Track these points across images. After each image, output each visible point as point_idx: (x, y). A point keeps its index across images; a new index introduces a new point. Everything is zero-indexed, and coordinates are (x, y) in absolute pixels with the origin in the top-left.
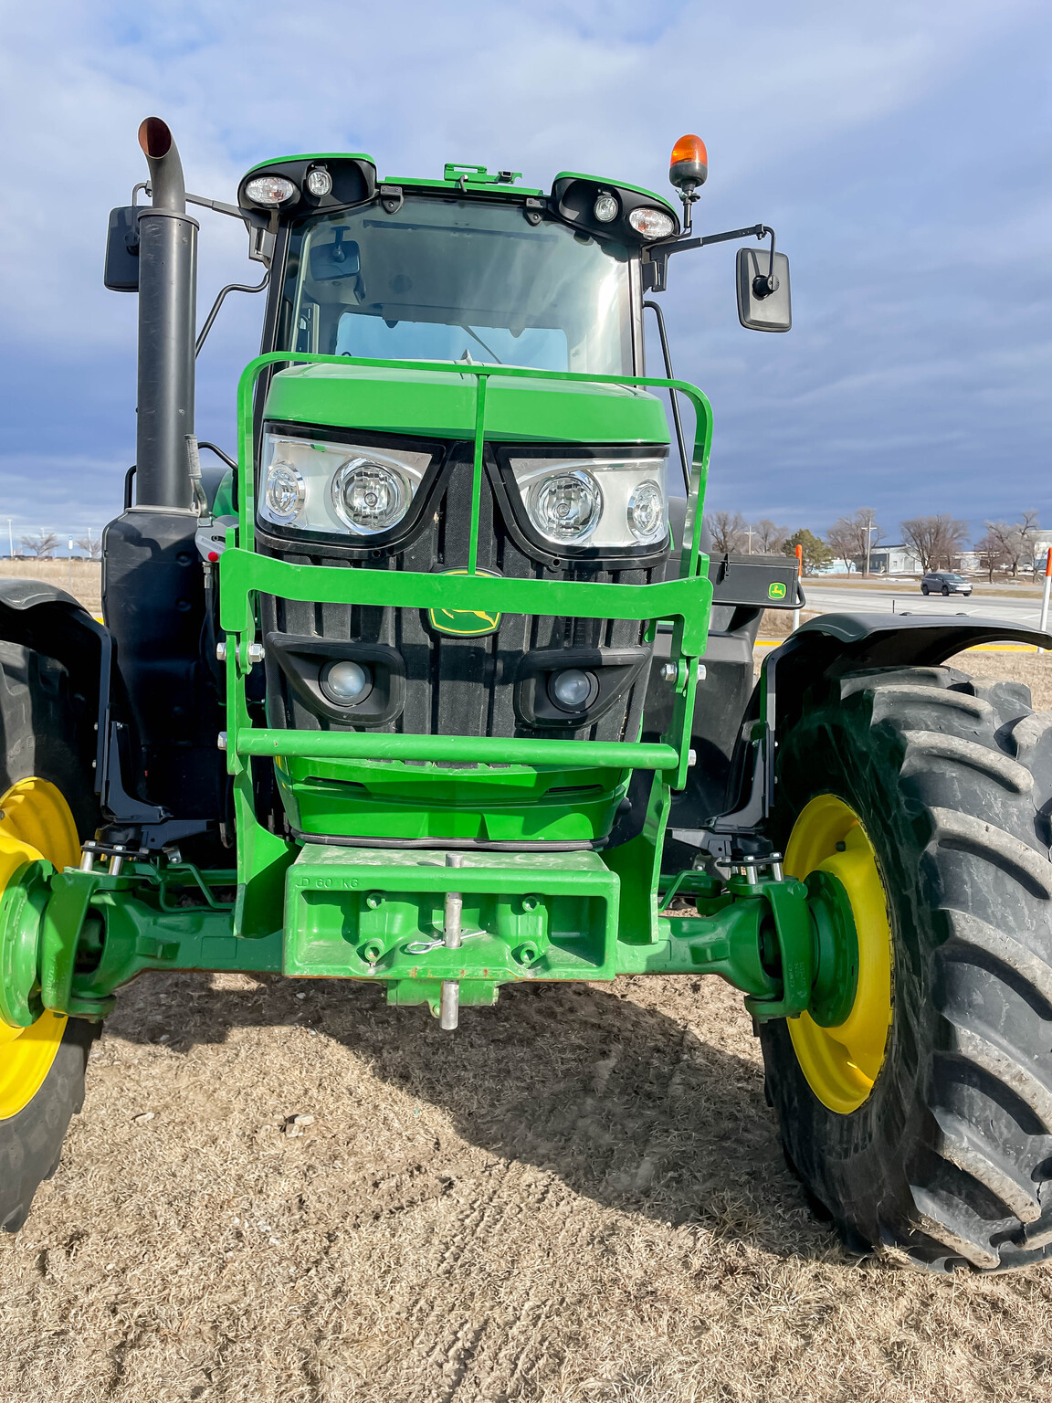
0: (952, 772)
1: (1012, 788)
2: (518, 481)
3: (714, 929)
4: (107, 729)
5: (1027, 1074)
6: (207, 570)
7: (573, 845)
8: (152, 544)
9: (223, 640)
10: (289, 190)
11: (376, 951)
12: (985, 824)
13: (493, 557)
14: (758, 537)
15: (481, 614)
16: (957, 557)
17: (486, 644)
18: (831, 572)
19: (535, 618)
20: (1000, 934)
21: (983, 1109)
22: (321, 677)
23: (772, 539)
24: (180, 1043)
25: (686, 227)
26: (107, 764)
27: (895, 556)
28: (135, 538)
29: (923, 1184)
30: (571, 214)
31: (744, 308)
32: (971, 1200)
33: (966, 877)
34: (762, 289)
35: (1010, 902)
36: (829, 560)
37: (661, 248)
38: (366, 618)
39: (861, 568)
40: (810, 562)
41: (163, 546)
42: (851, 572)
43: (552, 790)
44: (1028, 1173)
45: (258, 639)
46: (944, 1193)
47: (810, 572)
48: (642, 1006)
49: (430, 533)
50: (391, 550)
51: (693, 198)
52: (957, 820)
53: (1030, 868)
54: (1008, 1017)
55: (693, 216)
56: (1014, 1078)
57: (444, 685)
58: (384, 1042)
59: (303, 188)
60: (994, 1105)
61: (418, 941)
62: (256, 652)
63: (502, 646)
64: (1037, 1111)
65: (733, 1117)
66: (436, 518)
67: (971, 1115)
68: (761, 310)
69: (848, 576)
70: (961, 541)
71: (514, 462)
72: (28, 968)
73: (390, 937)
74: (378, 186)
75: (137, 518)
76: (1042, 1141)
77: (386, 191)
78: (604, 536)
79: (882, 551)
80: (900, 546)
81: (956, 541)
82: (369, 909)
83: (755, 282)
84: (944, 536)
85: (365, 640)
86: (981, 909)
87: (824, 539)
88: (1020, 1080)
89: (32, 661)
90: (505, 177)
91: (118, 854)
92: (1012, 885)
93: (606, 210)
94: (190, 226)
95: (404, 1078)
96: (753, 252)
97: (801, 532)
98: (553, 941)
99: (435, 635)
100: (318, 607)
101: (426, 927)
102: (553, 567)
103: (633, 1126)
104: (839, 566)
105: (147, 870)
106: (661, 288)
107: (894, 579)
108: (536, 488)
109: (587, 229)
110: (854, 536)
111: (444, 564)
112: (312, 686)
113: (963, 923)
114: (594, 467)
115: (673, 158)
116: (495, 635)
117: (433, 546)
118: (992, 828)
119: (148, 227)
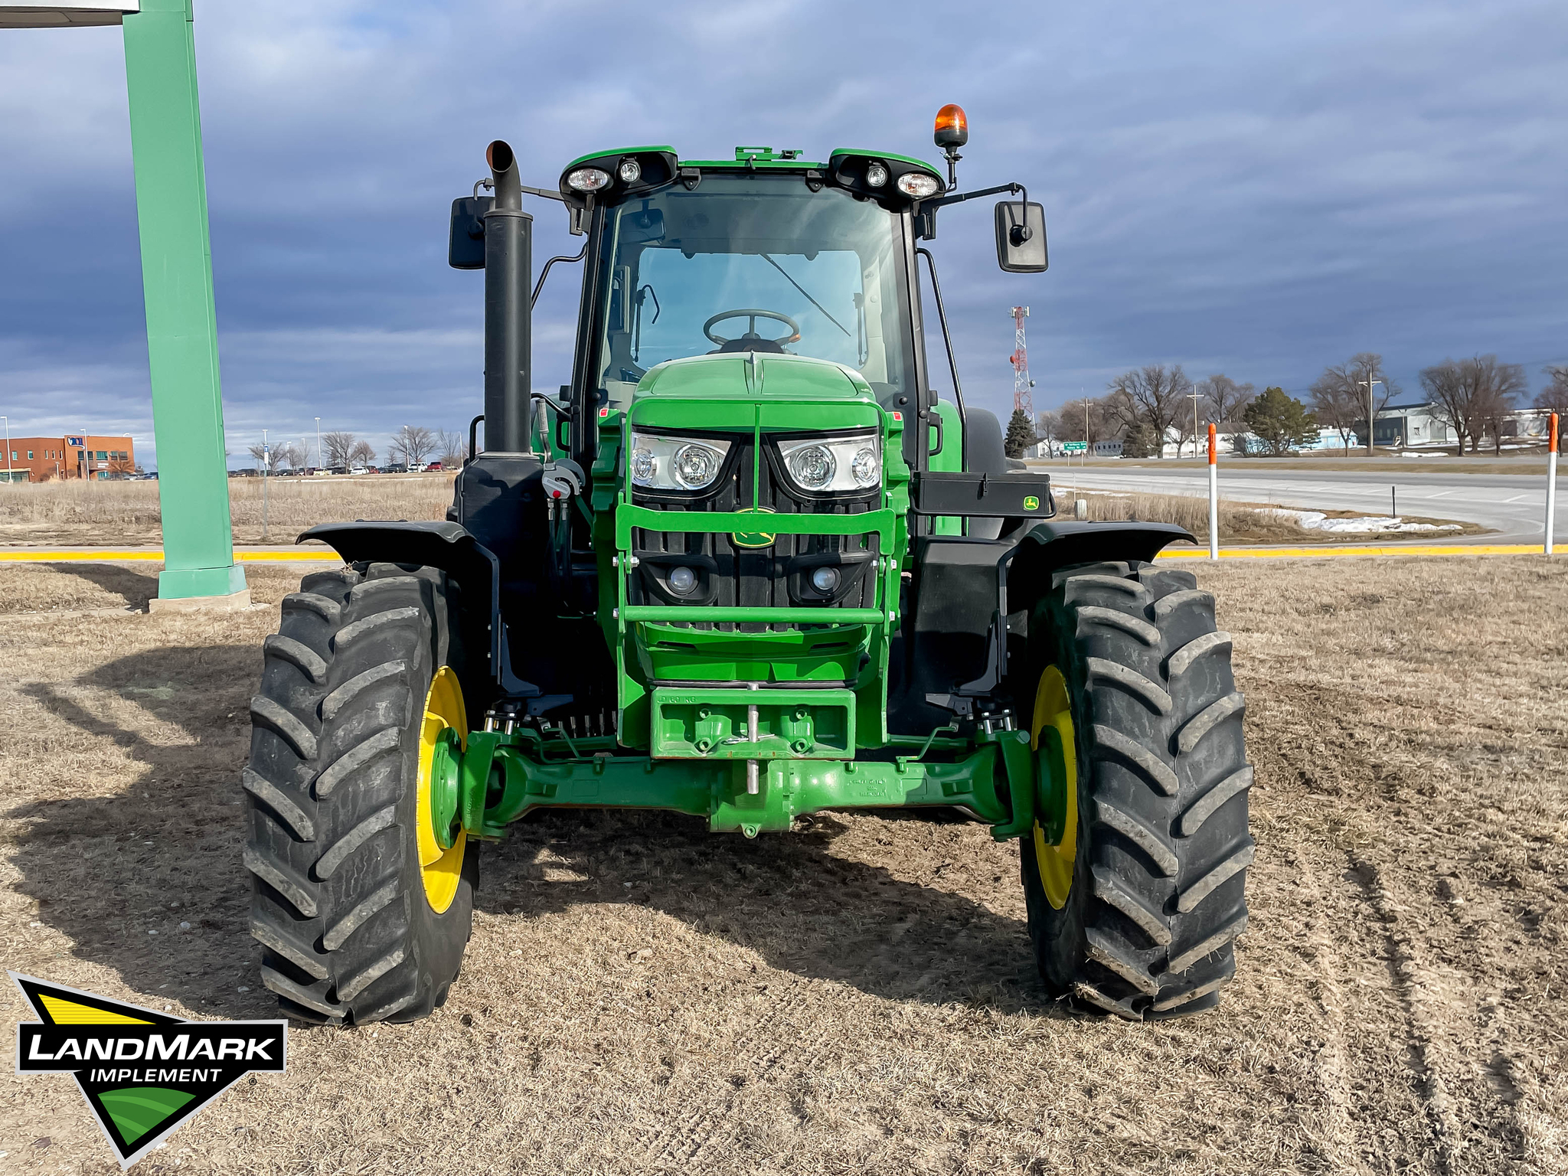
0: (1107, 634)
1: (1144, 642)
2: (783, 454)
3: (961, 769)
4: (498, 629)
5: (1145, 832)
6: (551, 505)
7: (833, 684)
8: (501, 484)
9: (616, 555)
10: (605, 178)
11: (706, 744)
12: (1121, 667)
13: (770, 500)
14: (1208, 400)
15: (764, 535)
16: (1508, 418)
17: (768, 552)
18: (1318, 447)
19: (798, 536)
20: (1126, 738)
21: (1122, 862)
22: (667, 578)
23: (1230, 401)
24: (531, 913)
25: (951, 182)
26: (500, 655)
27: (1415, 421)
28: (487, 480)
29: (1092, 925)
30: (847, 181)
31: (1003, 255)
32: (1125, 934)
33: (1109, 704)
34: (1018, 238)
35: (1137, 719)
36: (1315, 431)
37: (931, 203)
38: (694, 540)
39: (1363, 440)
40: (1285, 434)
41: (510, 486)
42: (1350, 445)
43: (816, 647)
44: (1160, 908)
45: (634, 555)
46: (1107, 929)
47: (1285, 449)
48: (943, 891)
49: (732, 487)
50: (708, 498)
51: (956, 158)
52: (1103, 665)
53: (1148, 694)
54: (1135, 796)
55: (957, 174)
56: (1136, 835)
57: (742, 579)
58: (706, 912)
59: (616, 176)
60: (1129, 857)
61: (731, 738)
62: (634, 561)
63: (778, 554)
64: (1155, 858)
65: (1004, 953)
66: (735, 478)
67: (1115, 867)
68: (1018, 255)
69: (1346, 452)
70: (1513, 395)
71: (780, 444)
72: (452, 802)
73: (715, 737)
74: (679, 169)
75: (487, 463)
76: (1165, 883)
77: (685, 173)
78: (839, 483)
79: (1395, 414)
80: (1423, 407)
81: (1505, 395)
82: (702, 719)
83: (1012, 230)
84: (1487, 389)
85: (693, 553)
86: (1117, 724)
87: (1304, 400)
88: (1141, 836)
89: (446, 579)
90: (788, 155)
91: (512, 719)
92: (1139, 707)
93: (876, 178)
94: (526, 222)
95: (724, 931)
96: (1009, 204)
97: (1269, 392)
98: (817, 740)
99: (737, 548)
100: (665, 534)
101: (736, 732)
102: (807, 504)
103: (917, 960)
104: (1330, 438)
105: (530, 733)
106: (931, 237)
107: (1415, 455)
108: (792, 457)
109: (862, 192)
110: (1352, 394)
111: (741, 506)
112: (662, 582)
113: (1102, 733)
114: (829, 444)
115: (937, 124)
116: (773, 546)
117: (733, 494)
118: (1126, 669)
119: (495, 225)
